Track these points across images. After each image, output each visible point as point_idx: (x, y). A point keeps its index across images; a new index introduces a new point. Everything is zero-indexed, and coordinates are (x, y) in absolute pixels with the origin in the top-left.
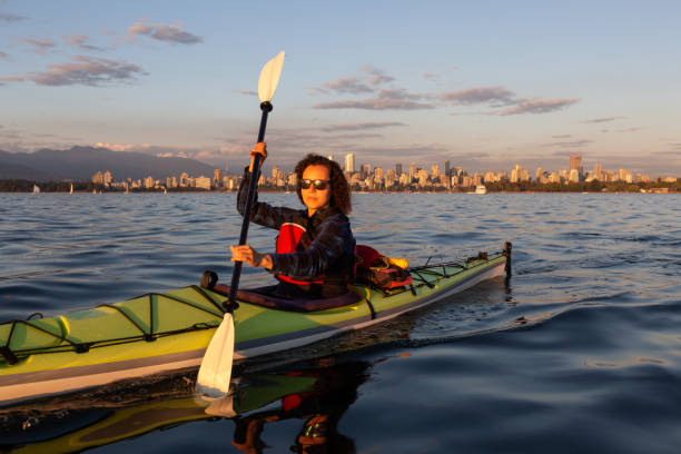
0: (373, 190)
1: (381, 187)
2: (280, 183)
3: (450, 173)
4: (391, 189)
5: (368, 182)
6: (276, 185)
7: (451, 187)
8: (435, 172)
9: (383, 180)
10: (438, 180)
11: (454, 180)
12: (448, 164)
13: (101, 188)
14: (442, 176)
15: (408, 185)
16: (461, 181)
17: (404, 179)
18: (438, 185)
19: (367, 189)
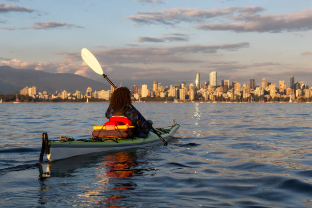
0: (234, 101)
1: (240, 99)
2: (162, 95)
3: (294, 87)
4: (247, 100)
5: (229, 94)
6: (159, 97)
7: (296, 98)
8: (283, 85)
9: (242, 92)
10: (285, 93)
11: (298, 92)
12: (292, 79)
13: (29, 99)
14: (289, 89)
15: (262, 96)
16: (303, 94)
17: (258, 92)
18: (285, 96)
19: (229, 99)
